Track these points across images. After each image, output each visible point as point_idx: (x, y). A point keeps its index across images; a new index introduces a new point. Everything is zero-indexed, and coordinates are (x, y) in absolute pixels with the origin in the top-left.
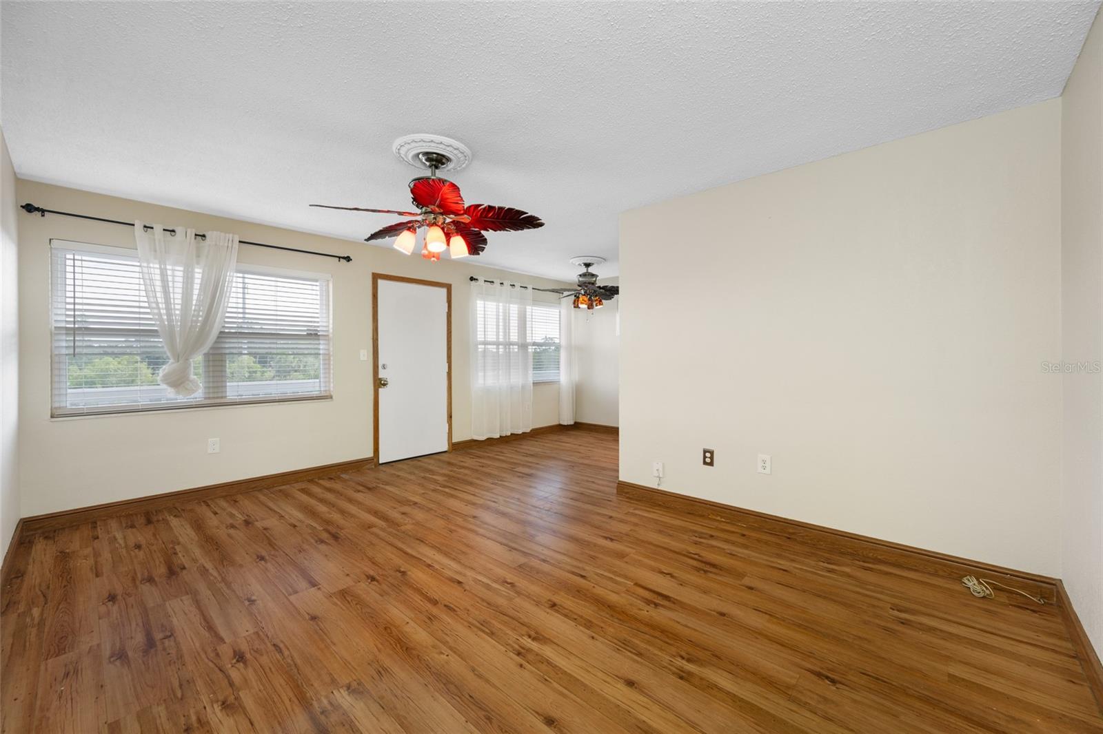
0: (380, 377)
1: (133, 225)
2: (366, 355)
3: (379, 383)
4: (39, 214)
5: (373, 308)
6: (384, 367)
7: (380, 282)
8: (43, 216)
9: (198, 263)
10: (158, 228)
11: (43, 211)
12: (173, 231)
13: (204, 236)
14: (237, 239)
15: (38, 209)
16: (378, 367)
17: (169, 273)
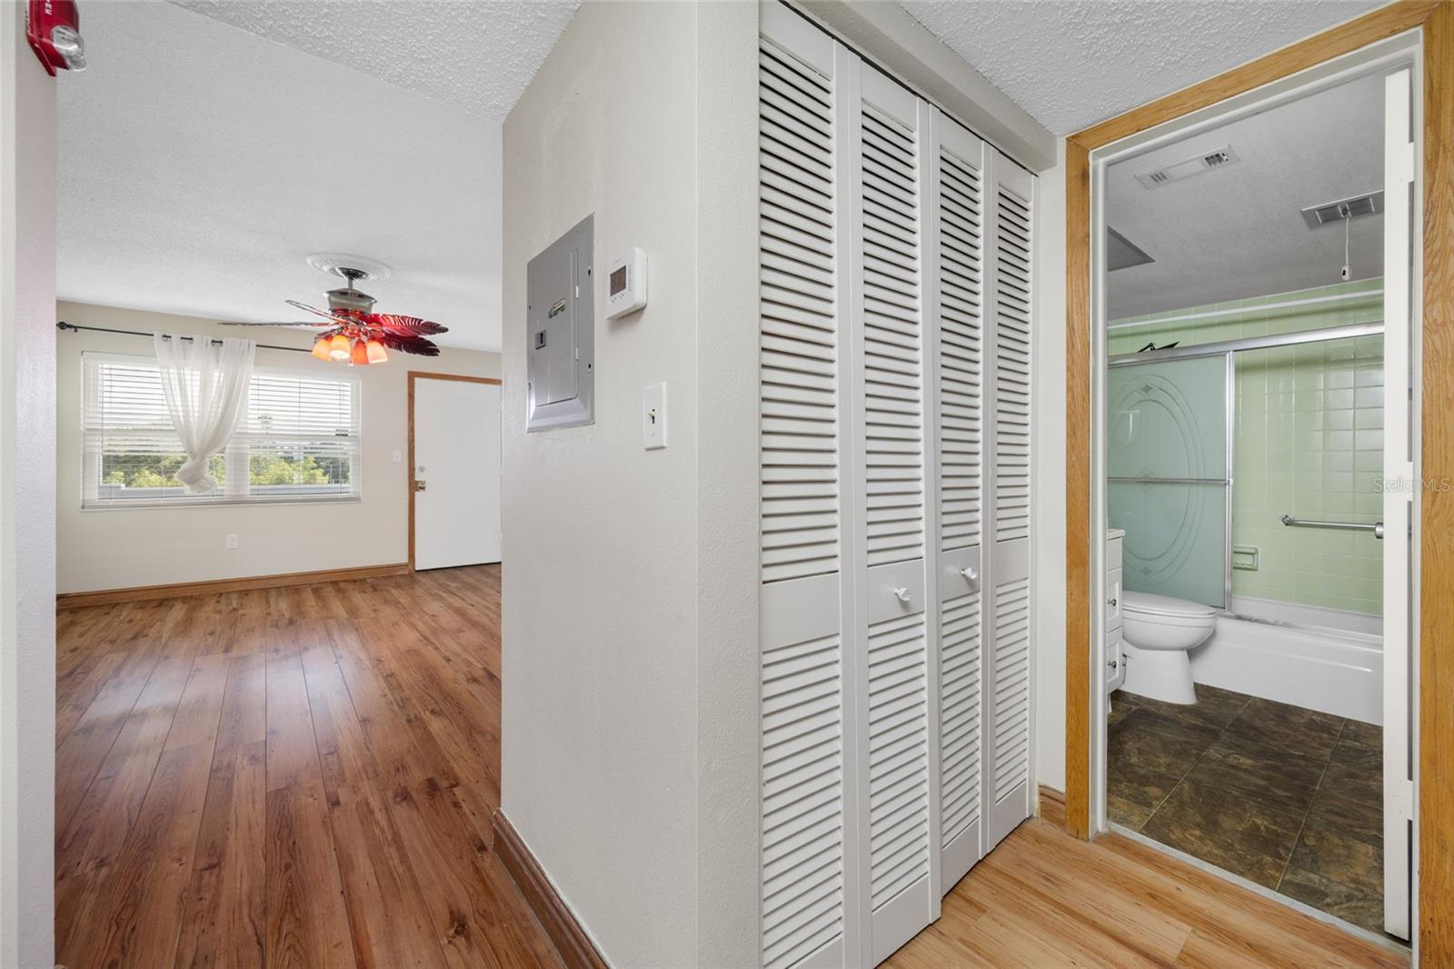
0: (416, 479)
1: (152, 335)
2: (400, 456)
3: (414, 486)
4: (73, 329)
5: (409, 408)
6: (422, 469)
7: (418, 381)
8: (76, 331)
9: (217, 368)
10: (176, 338)
11: (76, 328)
12: (191, 339)
13: (221, 342)
14: (254, 343)
15: (70, 326)
16: (414, 469)
17: (188, 377)
